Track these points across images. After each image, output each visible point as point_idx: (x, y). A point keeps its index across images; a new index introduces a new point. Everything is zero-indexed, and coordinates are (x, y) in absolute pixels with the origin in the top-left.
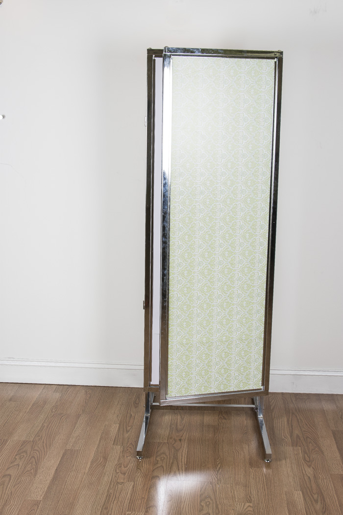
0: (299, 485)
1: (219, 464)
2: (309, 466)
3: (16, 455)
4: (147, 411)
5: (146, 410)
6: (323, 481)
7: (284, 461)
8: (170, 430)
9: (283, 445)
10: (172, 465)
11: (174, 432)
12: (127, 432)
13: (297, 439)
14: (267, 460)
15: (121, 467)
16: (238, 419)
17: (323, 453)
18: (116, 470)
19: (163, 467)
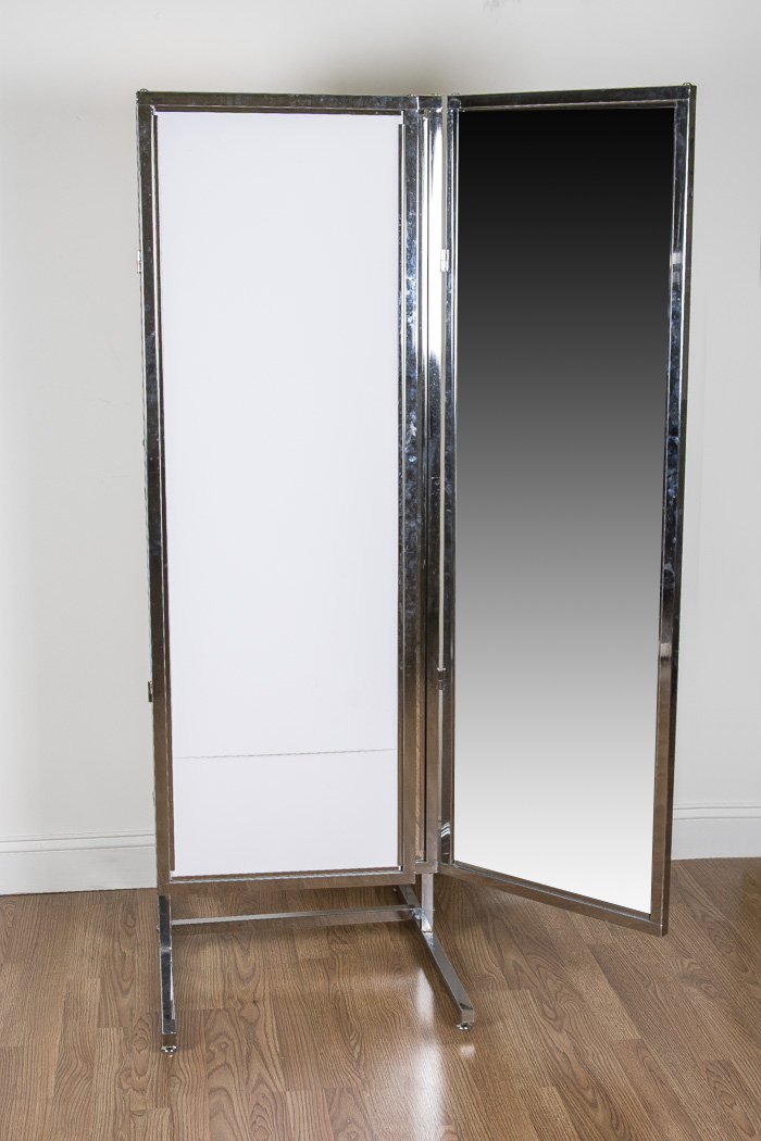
0: (547, 1074)
1: (355, 1044)
2: (559, 1030)
5: (162, 939)
6: (596, 1059)
7: (500, 1025)
8: (224, 979)
9: (490, 987)
10: (248, 1062)
11: (233, 982)
12: (125, 993)
13: (516, 970)
14: (463, 1026)
15: (130, 1076)
16: (373, 939)
17: (581, 997)
18: (121, 1086)
19: (229, 1066)
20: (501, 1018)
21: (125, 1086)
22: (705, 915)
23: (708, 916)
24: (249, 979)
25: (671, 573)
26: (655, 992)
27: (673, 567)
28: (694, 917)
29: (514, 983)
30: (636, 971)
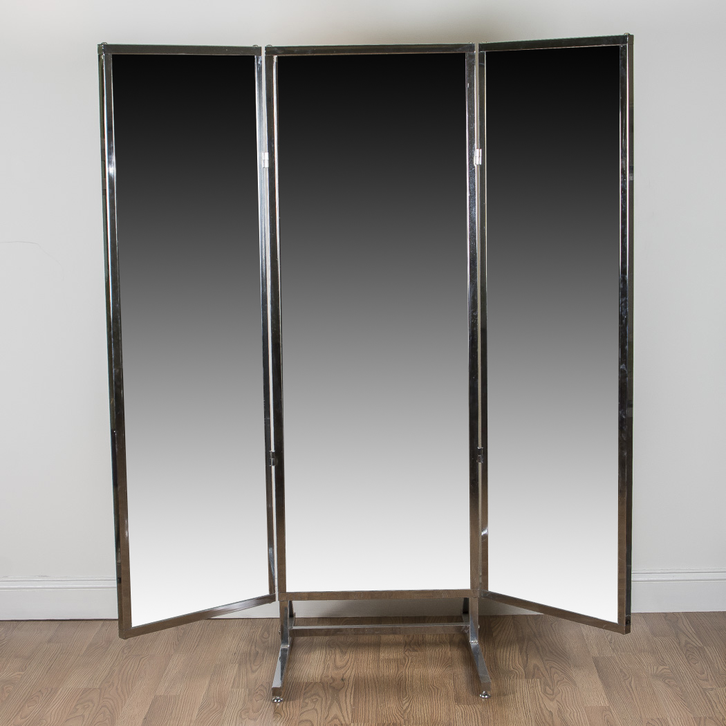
0: (533, 721)
1: (406, 702)
2: (552, 700)
3: (76, 705)
4: (284, 640)
5: (282, 639)
6: (572, 715)
7: (511, 696)
8: (324, 668)
9: (512, 677)
10: (330, 708)
11: (330, 669)
12: (253, 672)
13: (534, 669)
14: (484, 695)
15: (248, 712)
16: (437, 650)
17: (575, 685)
18: (241, 716)
19: (316, 710)
20: (514, 693)
21: (243, 717)
22: (687, 643)
23: (690, 643)
24: (341, 668)
25: (625, 371)
26: (630, 683)
27: (626, 367)
28: (679, 644)
29: (529, 675)
30: (621, 671)
